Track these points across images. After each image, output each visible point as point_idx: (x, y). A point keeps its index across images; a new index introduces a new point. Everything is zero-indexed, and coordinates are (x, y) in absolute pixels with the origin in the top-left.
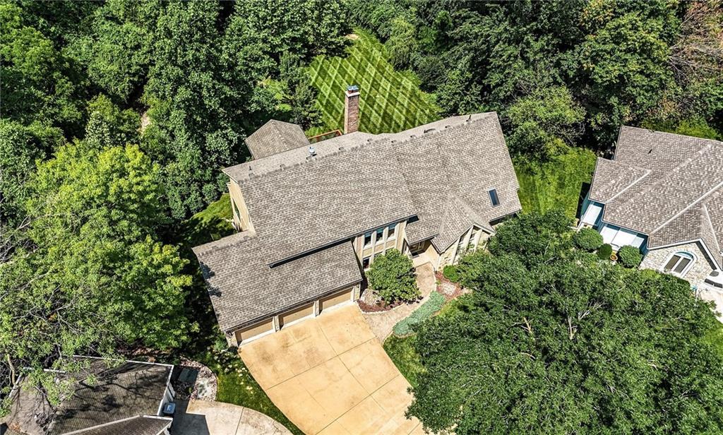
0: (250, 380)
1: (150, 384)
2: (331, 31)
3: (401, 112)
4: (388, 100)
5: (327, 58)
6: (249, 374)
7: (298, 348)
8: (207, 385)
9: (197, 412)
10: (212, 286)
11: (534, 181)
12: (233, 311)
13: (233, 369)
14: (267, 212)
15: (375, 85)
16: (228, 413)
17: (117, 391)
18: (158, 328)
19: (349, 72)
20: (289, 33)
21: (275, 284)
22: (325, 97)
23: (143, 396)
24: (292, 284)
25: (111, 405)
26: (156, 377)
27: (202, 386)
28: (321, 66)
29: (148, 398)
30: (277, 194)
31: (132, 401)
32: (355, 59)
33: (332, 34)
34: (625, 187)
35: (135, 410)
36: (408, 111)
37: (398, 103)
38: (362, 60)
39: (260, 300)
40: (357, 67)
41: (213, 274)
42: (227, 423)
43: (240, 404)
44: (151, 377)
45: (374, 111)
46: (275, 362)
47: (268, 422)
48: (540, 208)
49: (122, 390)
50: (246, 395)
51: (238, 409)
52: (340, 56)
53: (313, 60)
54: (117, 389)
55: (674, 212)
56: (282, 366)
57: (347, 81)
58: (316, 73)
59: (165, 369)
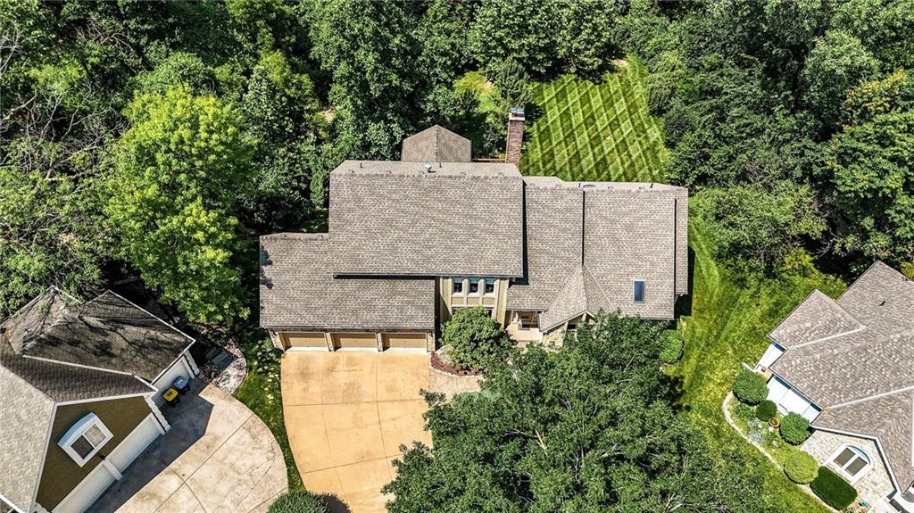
0: (276, 389)
1: (158, 348)
2: (586, 49)
3: (623, 163)
4: (617, 146)
5: (576, 80)
6: (279, 383)
7: (342, 377)
8: (234, 376)
9: (208, 399)
10: (266, 275)
11: (738, 295)
12: (279, 309)
13: (267, 371)
14: (349, 216)
15: (614, 125)
16: (237, 412)
17: (117, 341)
18: (196, 297)
19: (592, 102)
20: (532, 39)
21: (332, 297)
22: (547, 122)
23: (144, 357)
24: (352, 304)
25: (104, 351)
26: (168, 343)
27: (229, 376)
28: (564, 87)
29: (151, 361)
30: (368, 201)
31: (129, 357)
32: (609, 89)
33: (587, 52)
34: (823, 337)
35: (129, 367)
36: (632, 165)
37: (626, 153)
38: (616, 92)
39: (311, 308)
40: (605, 98)
41: (270, 263)
42: (230, 422)
43: (252, 408)
44: (163, 342)
45: (591, 154)
46: (312, 382)
47: (268, 438)
48: (722, 329)
49: (124, 342)
50: (263, 402)
51: (248, 413)
52: (593, 81)
53: (560, 78)
54: (118, 338)
55: (869, 391)
56: (315, 388)
57: (583, 112)
58: (554, 93)
59: (183, 340)
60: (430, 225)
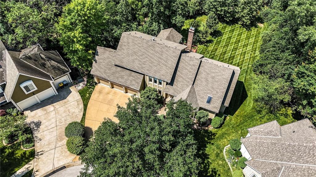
0: (90, 94)
3: (240, 59)
4: (242, 53)
5: (240, 27)
6: (92, 92)
7: (110, 96)
8: (81, 86)
10: (96, 58)
12: (97, 70)
13: (91, 88)
15: (245, 46)
16: (77, 96)
17: (48, 64)
19: (242, 36)
21: (112, 71)
22: (221, 39)
23: (55, 71)
24: (117, 75)
25: (43, 65)
26: (63, 69)
27: (80, 85)
28: (235, 28)
29: (56, 73)
31: (50, 70)
32: (251, 33)
35: (49, 72)
36: (243, 61)
37: (244, 56)
38: (253, 35)
40: (248, 36)
41: (98, 55)
42: (74, 98)
43: (81, 96)
44: (61, 69)
45: (230, 53)
46: (101, 95)
47: (82, 106)
49: (50, 65)
50: (85, 96)
51: (80, 97)
52: (246, 29)
53: (235, 25)
56: (101, 97)
57: (236, 39)
58: (230, 29)
59: (67, 70)
60: (147, 57)
